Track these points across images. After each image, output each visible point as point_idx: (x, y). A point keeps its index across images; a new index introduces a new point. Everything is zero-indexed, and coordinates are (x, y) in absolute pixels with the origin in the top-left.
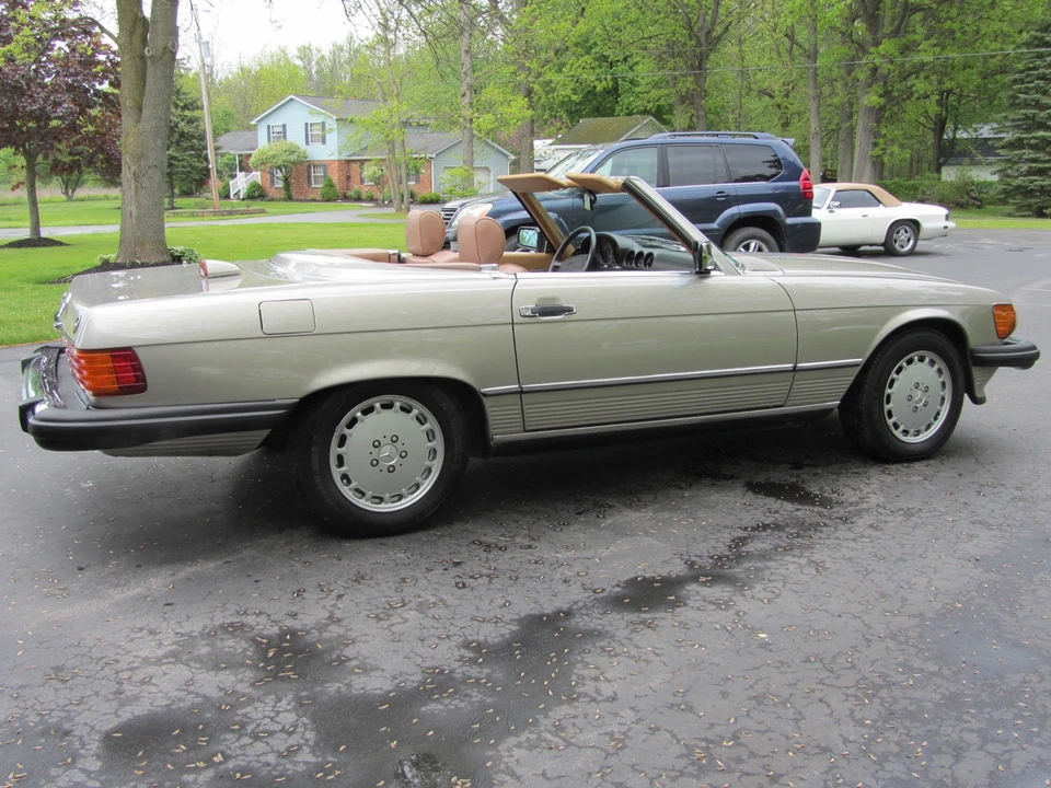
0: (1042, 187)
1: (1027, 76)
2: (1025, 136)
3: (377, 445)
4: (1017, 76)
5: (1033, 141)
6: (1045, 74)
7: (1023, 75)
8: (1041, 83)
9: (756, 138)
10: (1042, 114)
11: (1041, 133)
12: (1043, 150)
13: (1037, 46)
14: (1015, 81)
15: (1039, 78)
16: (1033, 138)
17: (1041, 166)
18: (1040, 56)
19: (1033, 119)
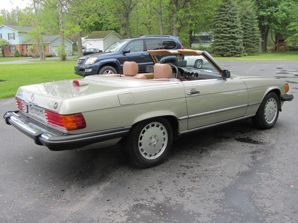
0: (223, 49)
1: (218, 19)
2: (218, 35)
3: (151, 138)
4: (215, 19)
5: (220, 37)
6: (222, 19)
7: (217, 19)
8: (221, 21)
9: (169, 37)
10: (222, 29)
11: (222, 34)
12: (223, 39)
13: (219, 11)
14: (215, 21)
15: (220, 20)
16: (220, 36)
17: (222, 43)
18: (220, 14)
19: (220, 30)
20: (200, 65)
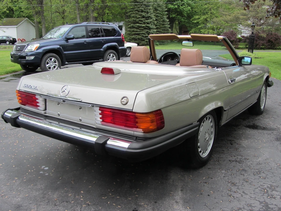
0: (139, 38)
1: (133, 10)
2: (134, 25)
4: (131, 10)
5: (136, 27)
6: (137, 10)
7: (132, 10)
8: (137, 12)
9: (109, 24)
10: (137, 20)
11: (138, 25)
12: (138, 29)
13: (135, 2)
14: (130, 11)
15: (136, 11)
16: (136, 26)
17: (138, 33)
18: (136, 5)
19: (135, 21)
20: (129, 52)
